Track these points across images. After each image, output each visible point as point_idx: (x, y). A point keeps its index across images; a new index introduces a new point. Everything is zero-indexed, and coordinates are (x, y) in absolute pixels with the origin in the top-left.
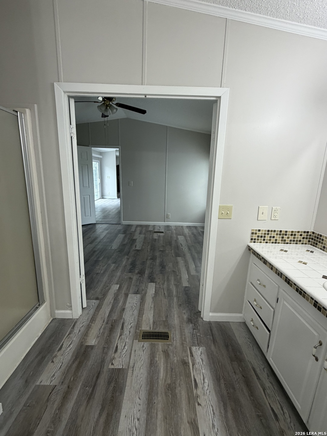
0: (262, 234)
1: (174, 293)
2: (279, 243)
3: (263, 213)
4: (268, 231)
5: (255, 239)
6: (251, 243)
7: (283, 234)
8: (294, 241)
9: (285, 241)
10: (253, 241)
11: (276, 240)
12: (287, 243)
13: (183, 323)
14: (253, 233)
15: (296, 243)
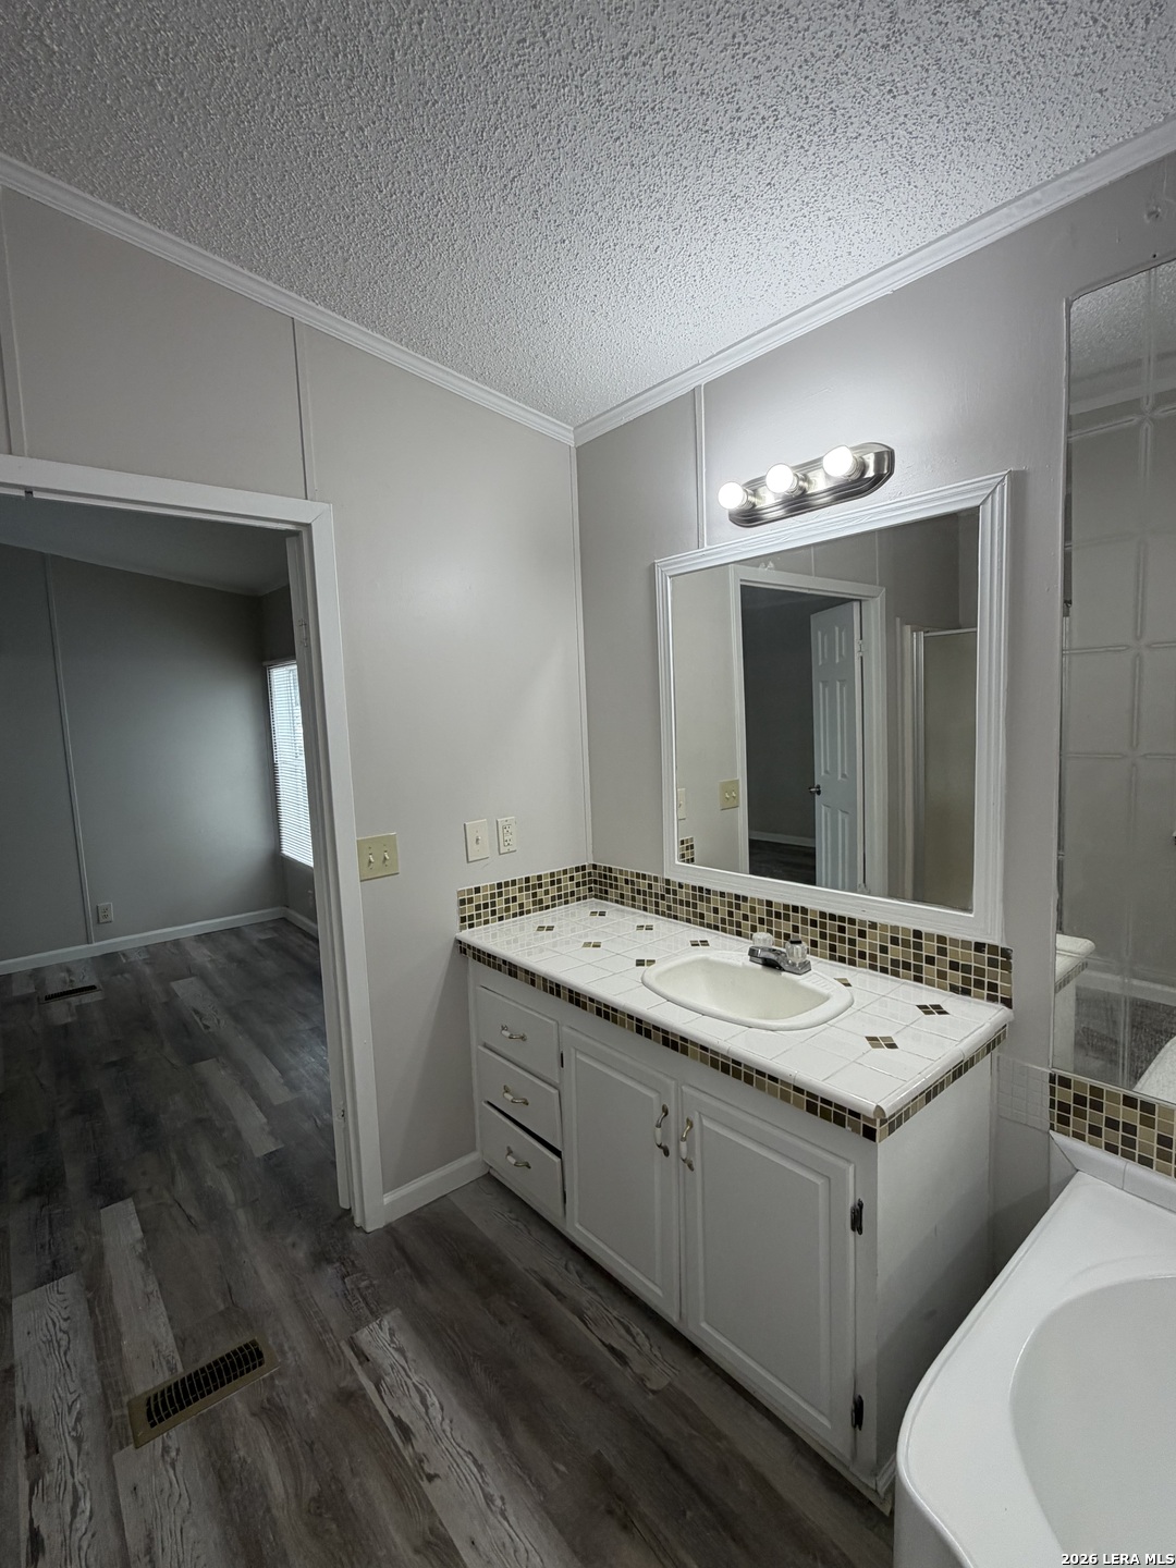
0: (485, 897)
1: (231, 1197)
2: (528, 912)
3: (477, 840)
4: (500, 886)
5: (471, 917)
6: (463, 931)
7: (534, 887)
8: (560, 897)
9: (541, 901)
10: (467, 923)
11: (521, 906)
12: (547, 907)
13: (298, 1279)
14: (462, 902)
15: (566, 902)
